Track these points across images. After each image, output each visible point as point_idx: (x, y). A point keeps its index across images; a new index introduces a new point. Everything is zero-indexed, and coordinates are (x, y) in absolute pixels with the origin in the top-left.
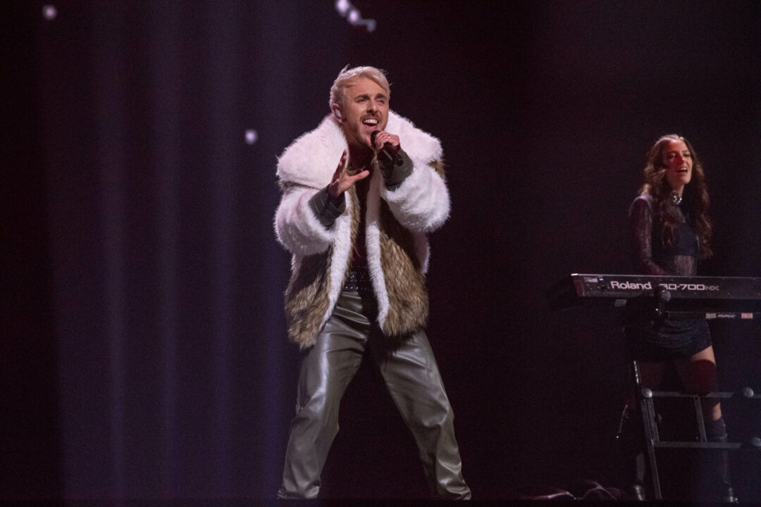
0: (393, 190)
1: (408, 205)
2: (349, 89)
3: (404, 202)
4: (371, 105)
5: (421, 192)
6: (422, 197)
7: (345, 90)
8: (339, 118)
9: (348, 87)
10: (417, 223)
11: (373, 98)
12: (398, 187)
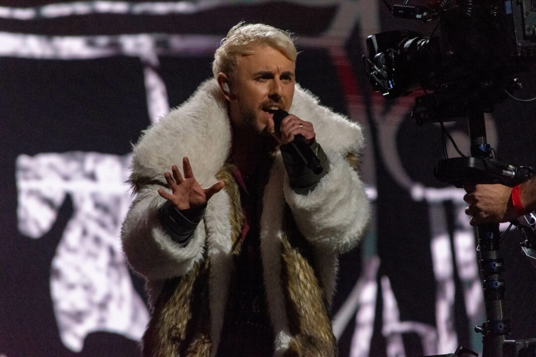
0: (305, 193)
1: (323, 214)
2: (245, 58)
3: (318, 209)
4: (274, 86)
5: (341, 197)
6: (341, 203)
7: (239, 59)
8: (226, 93)
9: (244, 55)
10: (333, 238)
11: (277, 77)
12: (312, 190)
